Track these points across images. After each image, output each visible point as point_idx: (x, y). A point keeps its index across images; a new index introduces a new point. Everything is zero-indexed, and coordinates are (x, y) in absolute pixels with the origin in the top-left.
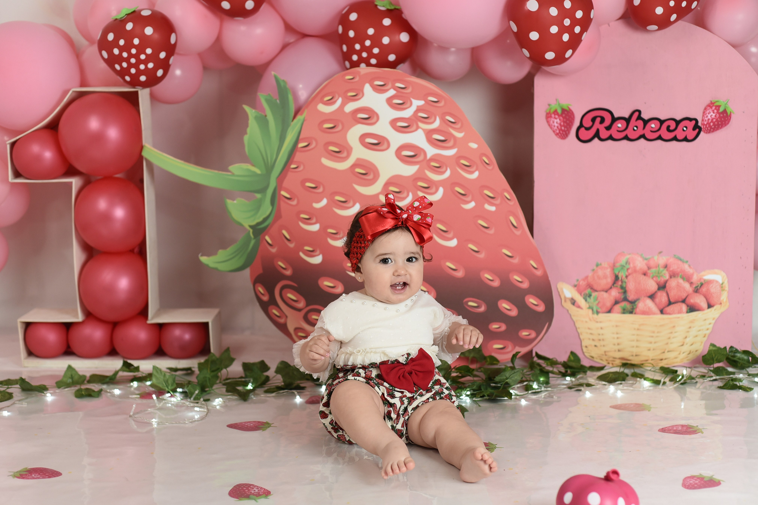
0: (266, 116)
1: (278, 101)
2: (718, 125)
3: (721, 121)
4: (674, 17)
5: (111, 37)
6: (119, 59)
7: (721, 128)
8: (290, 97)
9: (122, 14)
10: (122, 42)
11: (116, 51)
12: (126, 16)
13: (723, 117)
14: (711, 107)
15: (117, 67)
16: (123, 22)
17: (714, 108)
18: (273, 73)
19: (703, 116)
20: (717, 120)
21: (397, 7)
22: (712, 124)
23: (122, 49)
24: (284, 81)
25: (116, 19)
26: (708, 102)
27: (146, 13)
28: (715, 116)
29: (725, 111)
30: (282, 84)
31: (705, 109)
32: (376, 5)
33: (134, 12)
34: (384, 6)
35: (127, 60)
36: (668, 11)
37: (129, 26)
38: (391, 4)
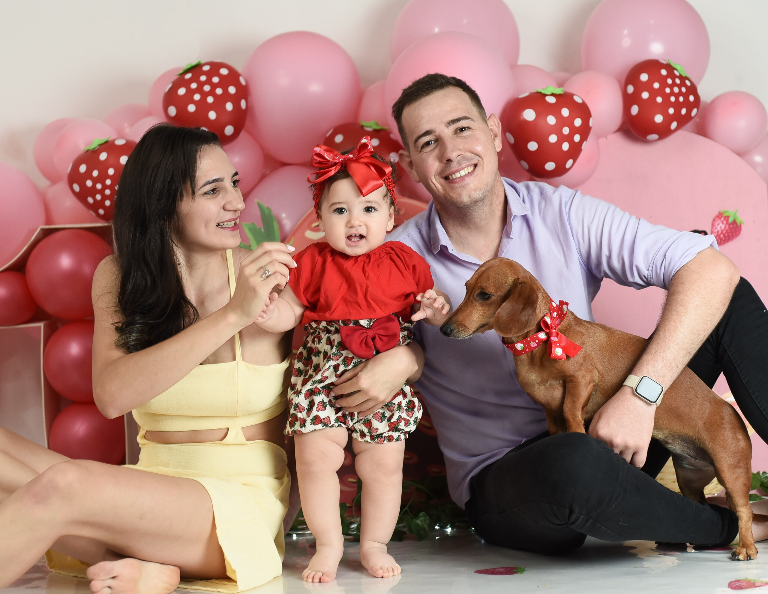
0: (250, 246)
1: (262, 230)
2: (729, 236)
3: (732, 232)
4: (674, 125)
5: (83, 168)
6: (93, 191)
7: (732, 239)
8: (276, 225)
9: (95, 144)
10: (95, 173)
11: (89, 183)
12: (98, 147)
13: (733, 228)
14: (720, 218)
15: (90, 200)
16: (96, 152)
17: (722, 219)
18: (256, 200)
19: (712, 228)
20: (727, 231)
21: (384, 128)
22: (722, 236)
23: (95, 181)
24: (268, 208)
25: (88, 151)
26: (716, 213)
27: (120, 142)
28: (725, 227)
29: (734, 222)
30: (267, 212)
31: (714, 220)
32: (362, 127)
33: (107, 142)
34: (370, 127)
35: (102, 192)
36: (668, 119)
37: (103, 156)
38: (377, 124)
